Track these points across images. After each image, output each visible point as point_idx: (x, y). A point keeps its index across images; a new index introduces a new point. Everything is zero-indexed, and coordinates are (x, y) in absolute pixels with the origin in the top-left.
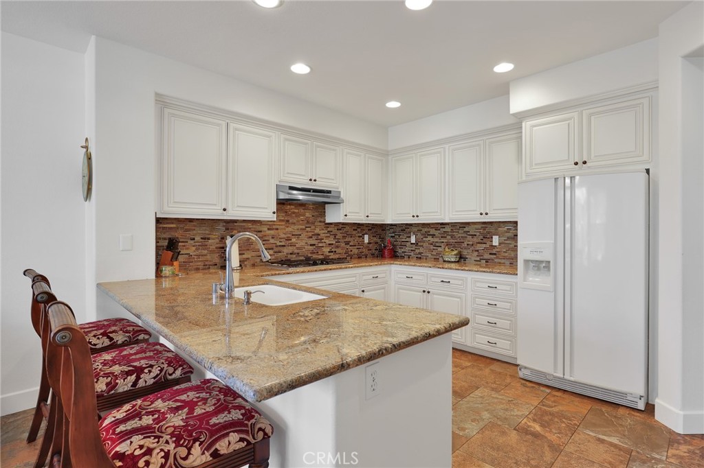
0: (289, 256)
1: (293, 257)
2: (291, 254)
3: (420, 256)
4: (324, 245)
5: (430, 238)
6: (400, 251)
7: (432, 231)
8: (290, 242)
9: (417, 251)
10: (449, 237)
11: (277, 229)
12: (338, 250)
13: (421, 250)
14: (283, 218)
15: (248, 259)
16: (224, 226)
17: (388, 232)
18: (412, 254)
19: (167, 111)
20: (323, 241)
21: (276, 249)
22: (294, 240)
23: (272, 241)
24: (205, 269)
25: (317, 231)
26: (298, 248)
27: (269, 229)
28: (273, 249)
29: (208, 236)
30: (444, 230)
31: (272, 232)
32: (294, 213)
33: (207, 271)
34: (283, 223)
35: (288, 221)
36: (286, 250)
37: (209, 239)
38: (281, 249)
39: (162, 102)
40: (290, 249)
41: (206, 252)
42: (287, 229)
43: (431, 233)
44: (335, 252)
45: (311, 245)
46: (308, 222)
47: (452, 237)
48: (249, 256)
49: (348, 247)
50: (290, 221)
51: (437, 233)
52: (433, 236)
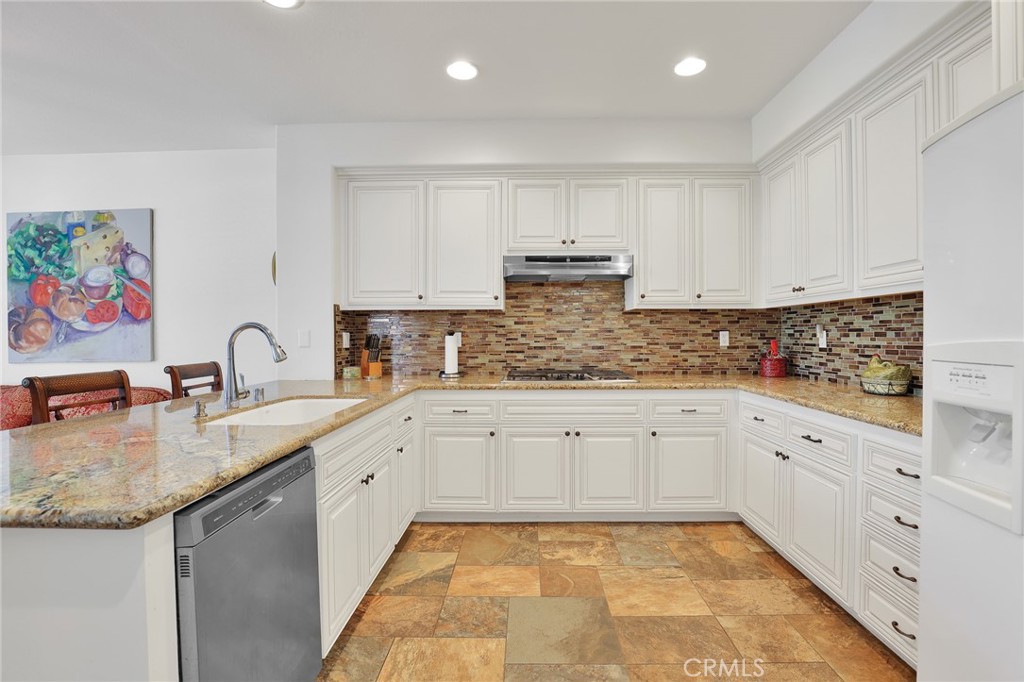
0: (553, 365)
1: (559, 366)
2: (555, 360)
3: (833, 376)
4: (622, 348)
5: (853, 336)
6: (802, 364)
7: (858, 322)
8: (554, 342)
9: (831, 366)
10: (891, 334)
11: (531, 323)
12: (654, 359)
13: (838, 364)
14: (541, 307)
15: (484, 364)
16: (448, 320)
17: (784, 326)
18: (821, 371)
19: (352, 184)
20: (619, 341)
21: (531, 353)
22: (560, 339)
23: (522, 340)
24: (424, 374)
25: (607, 325)
26: (569, 352)
27: (516, 323)
28: (523, 352)
29: (428, 333)
30: (882, 317)
31: (522, 327)
32: (560, 297)
33: (427, 377)
34: (542, 314)
35: (549, 310)
36: (545, 355)
37: (429, 336)
38: (537, 352)
39: (344, 177)
40: (554, 354)
41: (425, 352)
42: (548, 323)
43: (856, 326)
44: (647, 360)
45: (593, 348)
46: (588, 311)
47: (899, 332)
48: (486, 361)
49: (677, 352)
50: (554, 310)
51: (865, 325)
52: (859, 332)
